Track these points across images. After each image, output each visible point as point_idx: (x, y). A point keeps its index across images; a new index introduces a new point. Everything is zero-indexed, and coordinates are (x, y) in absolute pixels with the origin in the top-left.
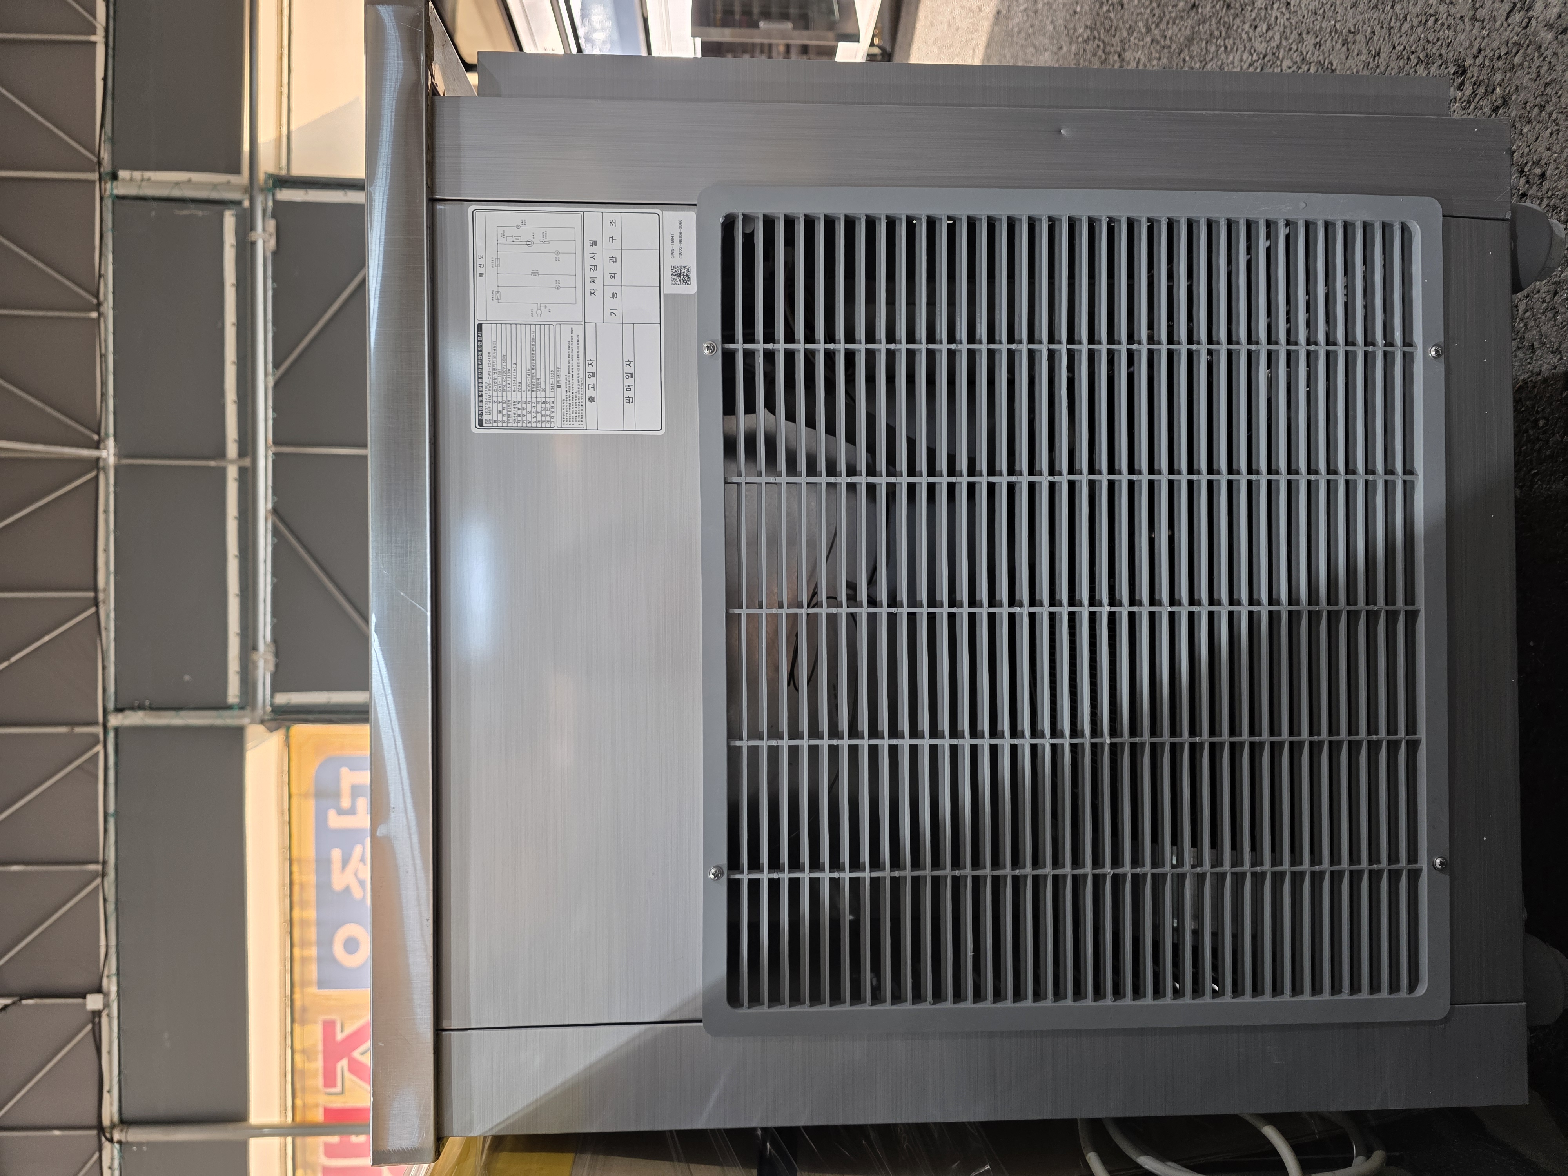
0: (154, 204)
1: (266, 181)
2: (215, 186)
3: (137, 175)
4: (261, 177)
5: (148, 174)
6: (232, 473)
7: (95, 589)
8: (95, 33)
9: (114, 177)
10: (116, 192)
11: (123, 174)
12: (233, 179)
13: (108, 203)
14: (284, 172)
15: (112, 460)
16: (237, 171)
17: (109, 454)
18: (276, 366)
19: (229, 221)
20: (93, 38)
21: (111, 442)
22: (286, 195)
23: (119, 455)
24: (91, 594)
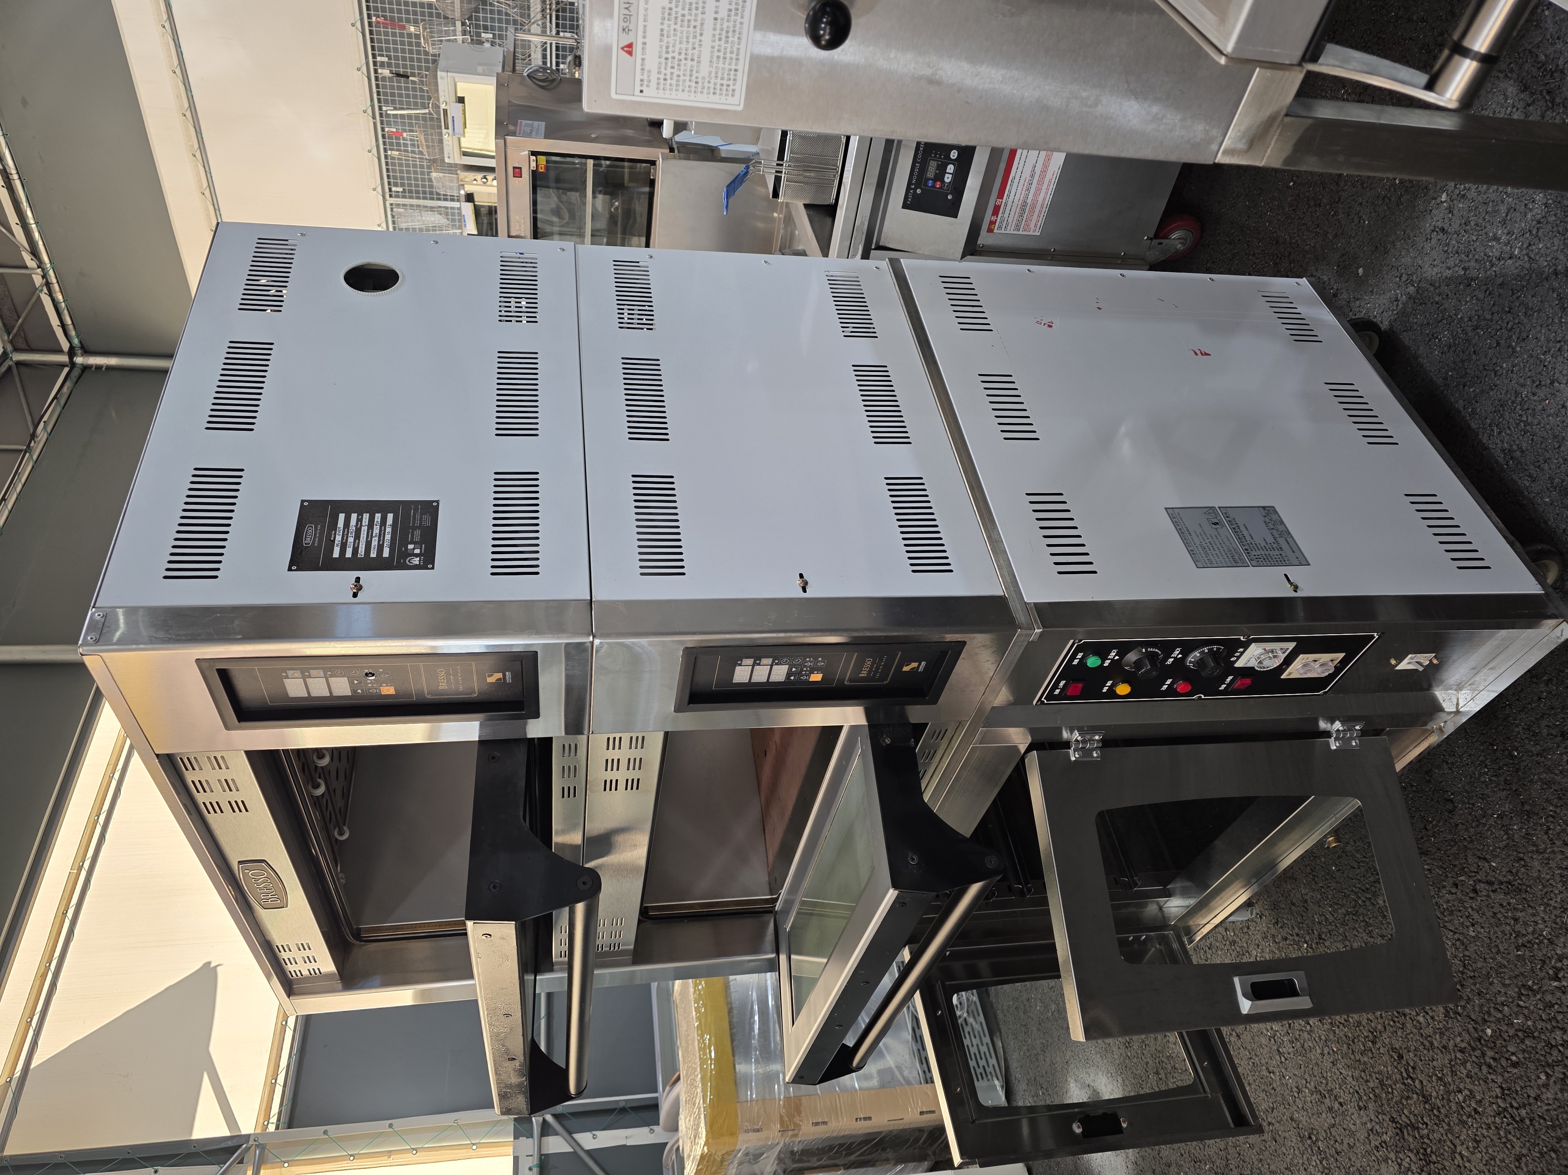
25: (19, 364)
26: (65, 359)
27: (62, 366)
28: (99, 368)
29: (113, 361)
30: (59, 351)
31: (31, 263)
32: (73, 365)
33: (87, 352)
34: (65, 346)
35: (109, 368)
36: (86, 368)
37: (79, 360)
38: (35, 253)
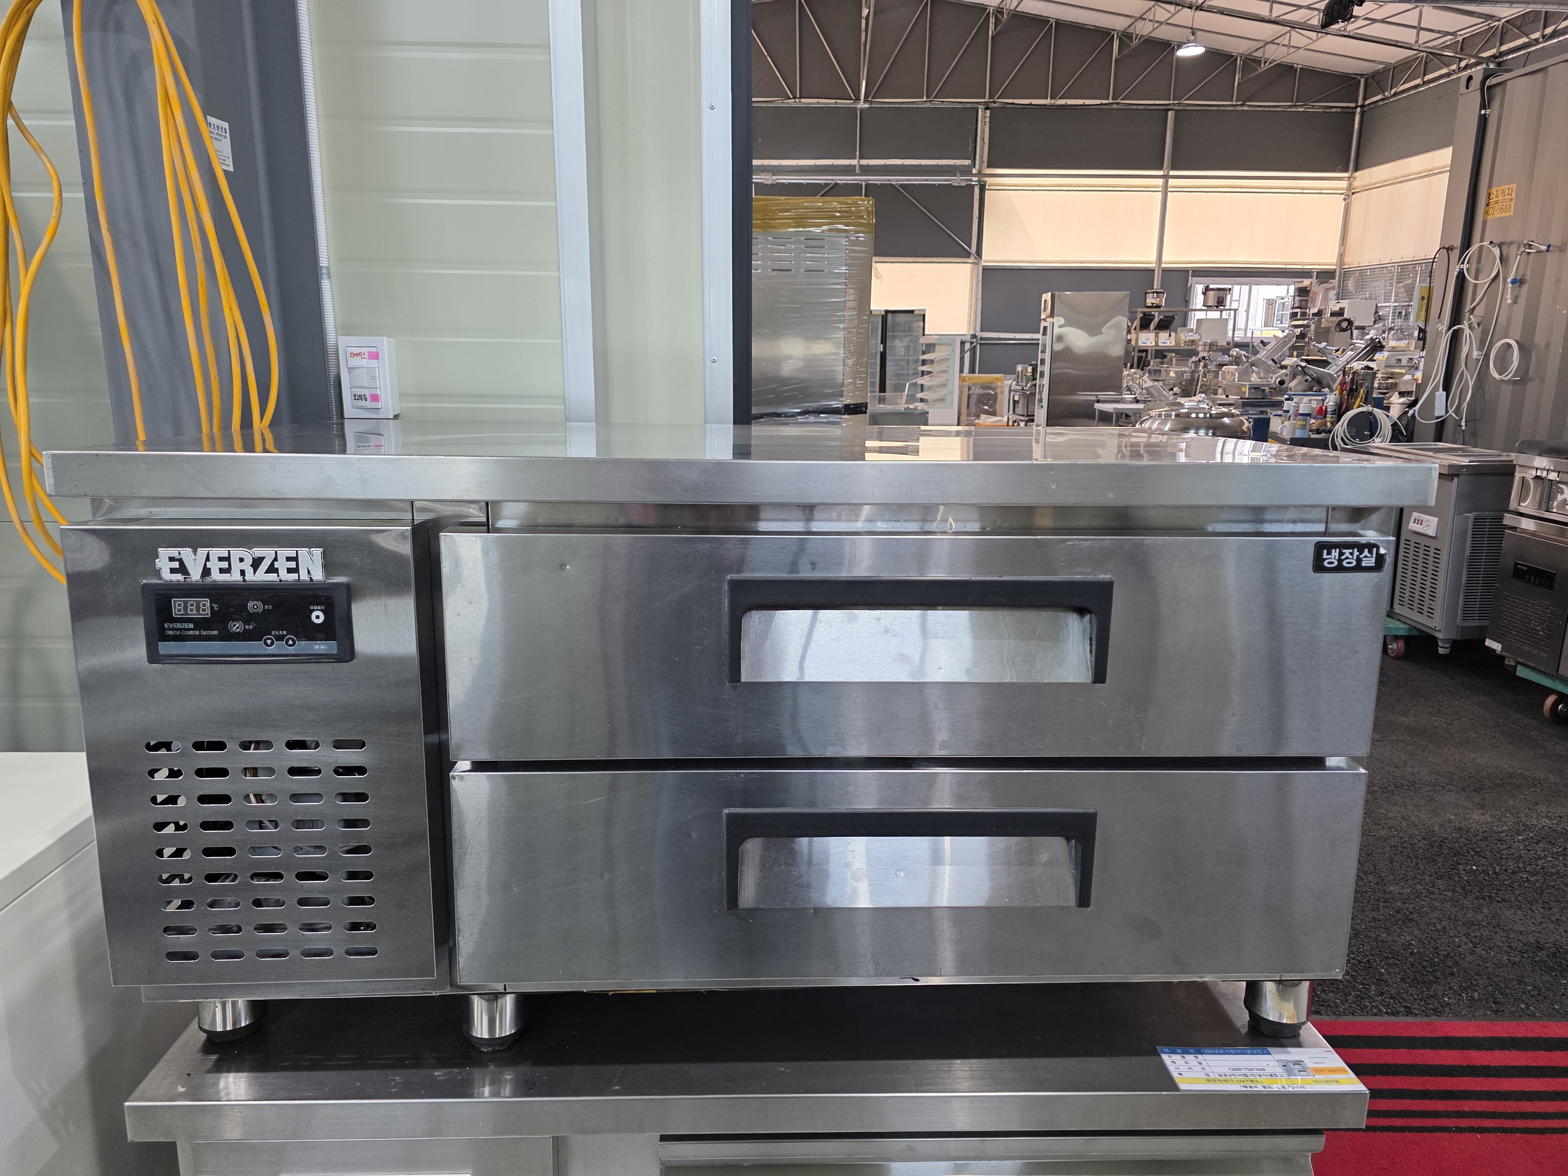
0: (974, 127)
1: (983, 181)
2: (982, 157)
3: (988, 120)
4: (986, 179)
5: (988, 124)
6: (854, 162)
7: (800, 98)
8: (1051, 99)
9: (987, 109)
10: (980, 110)
11: (988, 112)
12: (985, 164)
13: (975, 106)
14: (987, 187)
15: (859, 106)
16: (989, 166)
17: (862, 105)
18: (901, 185)
19: (967, 162)
20: (1049, 98)
21: (867, 106)
22: (977, 190)
23: (862, 110)
24: (798, 96)
25: (1359, 81)
26: (1360, 103)
27: (1357, 102)
28: (1354, 120)
29: (1356, 127)
30: (1365, 99)
31: (1393, 91)
32: (1356, 108)
33: (1363, 113)
34: (1367, 102)
35: (1353, 125)
36: (1354, 114)
37: (1358, 110)
38: (1395, 94)
